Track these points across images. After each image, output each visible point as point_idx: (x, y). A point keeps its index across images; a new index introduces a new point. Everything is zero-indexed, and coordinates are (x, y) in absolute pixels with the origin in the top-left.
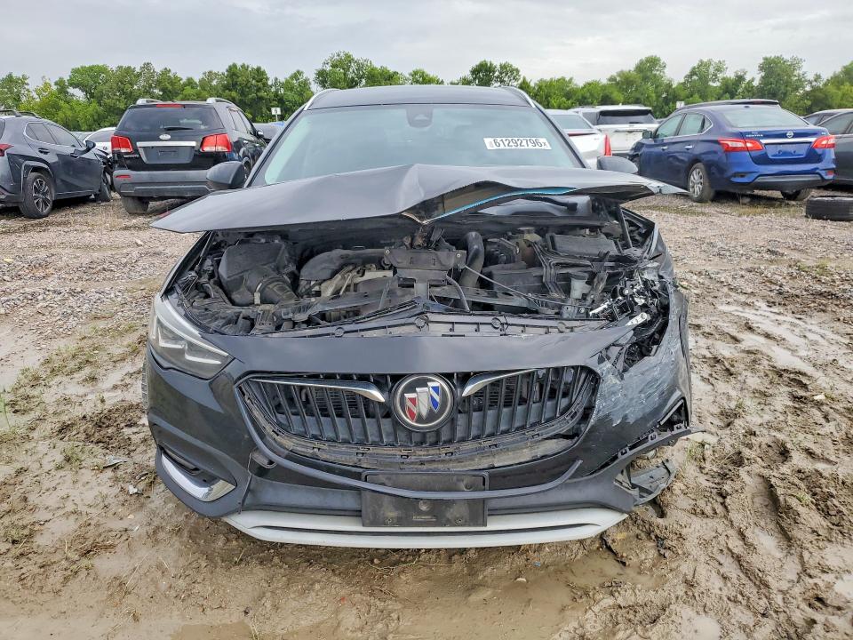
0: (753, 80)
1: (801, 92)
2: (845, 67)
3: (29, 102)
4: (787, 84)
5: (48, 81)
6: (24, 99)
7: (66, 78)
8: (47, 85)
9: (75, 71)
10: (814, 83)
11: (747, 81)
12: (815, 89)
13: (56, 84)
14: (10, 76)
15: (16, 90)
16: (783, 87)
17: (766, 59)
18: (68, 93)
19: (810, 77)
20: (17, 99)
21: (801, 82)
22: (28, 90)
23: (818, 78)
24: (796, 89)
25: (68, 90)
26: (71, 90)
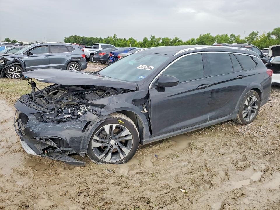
3: (256, 40)
5: (265, 33)
6: (255, 39)
7: (271, 32)
8: (264, 34)
9: (276, 29)
13: (267, 34)
14: (253, 32)
15: (254, 36)
18: (270, 37)
20: (253, 39)
22: (257, 37)
25: (271, 36)
26: (272, 36)
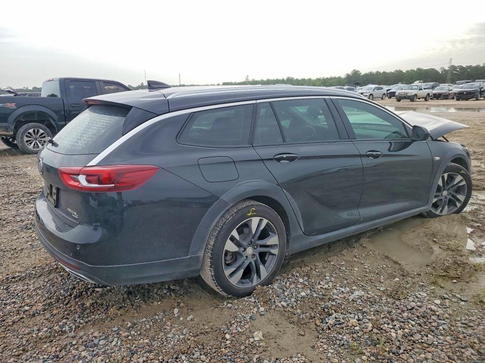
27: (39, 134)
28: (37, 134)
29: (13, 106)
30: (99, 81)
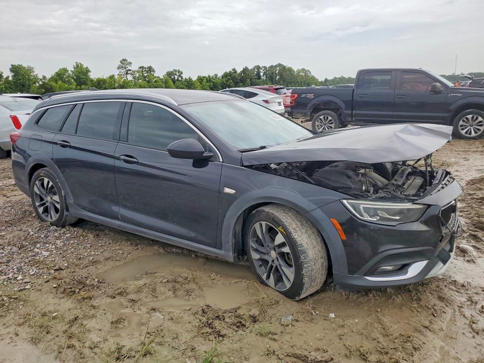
0: (8, 77)
1: (38, 85)
2: (56, 73)
4: (29, 80)
10: (43, 80)
11: (5, 77)
12: (44, 84)
16: (27, 82)
17: (12, 65)
19: (40, 77)
21: (36, 80)
23: (44, 77)
24: (34, 83)
27: (328, 120)
28: (327, 120)
29: (311, 96)
30: (397, 70)
